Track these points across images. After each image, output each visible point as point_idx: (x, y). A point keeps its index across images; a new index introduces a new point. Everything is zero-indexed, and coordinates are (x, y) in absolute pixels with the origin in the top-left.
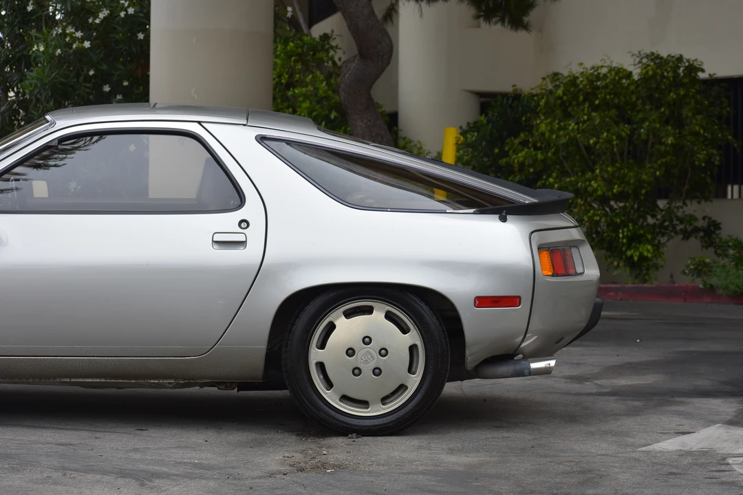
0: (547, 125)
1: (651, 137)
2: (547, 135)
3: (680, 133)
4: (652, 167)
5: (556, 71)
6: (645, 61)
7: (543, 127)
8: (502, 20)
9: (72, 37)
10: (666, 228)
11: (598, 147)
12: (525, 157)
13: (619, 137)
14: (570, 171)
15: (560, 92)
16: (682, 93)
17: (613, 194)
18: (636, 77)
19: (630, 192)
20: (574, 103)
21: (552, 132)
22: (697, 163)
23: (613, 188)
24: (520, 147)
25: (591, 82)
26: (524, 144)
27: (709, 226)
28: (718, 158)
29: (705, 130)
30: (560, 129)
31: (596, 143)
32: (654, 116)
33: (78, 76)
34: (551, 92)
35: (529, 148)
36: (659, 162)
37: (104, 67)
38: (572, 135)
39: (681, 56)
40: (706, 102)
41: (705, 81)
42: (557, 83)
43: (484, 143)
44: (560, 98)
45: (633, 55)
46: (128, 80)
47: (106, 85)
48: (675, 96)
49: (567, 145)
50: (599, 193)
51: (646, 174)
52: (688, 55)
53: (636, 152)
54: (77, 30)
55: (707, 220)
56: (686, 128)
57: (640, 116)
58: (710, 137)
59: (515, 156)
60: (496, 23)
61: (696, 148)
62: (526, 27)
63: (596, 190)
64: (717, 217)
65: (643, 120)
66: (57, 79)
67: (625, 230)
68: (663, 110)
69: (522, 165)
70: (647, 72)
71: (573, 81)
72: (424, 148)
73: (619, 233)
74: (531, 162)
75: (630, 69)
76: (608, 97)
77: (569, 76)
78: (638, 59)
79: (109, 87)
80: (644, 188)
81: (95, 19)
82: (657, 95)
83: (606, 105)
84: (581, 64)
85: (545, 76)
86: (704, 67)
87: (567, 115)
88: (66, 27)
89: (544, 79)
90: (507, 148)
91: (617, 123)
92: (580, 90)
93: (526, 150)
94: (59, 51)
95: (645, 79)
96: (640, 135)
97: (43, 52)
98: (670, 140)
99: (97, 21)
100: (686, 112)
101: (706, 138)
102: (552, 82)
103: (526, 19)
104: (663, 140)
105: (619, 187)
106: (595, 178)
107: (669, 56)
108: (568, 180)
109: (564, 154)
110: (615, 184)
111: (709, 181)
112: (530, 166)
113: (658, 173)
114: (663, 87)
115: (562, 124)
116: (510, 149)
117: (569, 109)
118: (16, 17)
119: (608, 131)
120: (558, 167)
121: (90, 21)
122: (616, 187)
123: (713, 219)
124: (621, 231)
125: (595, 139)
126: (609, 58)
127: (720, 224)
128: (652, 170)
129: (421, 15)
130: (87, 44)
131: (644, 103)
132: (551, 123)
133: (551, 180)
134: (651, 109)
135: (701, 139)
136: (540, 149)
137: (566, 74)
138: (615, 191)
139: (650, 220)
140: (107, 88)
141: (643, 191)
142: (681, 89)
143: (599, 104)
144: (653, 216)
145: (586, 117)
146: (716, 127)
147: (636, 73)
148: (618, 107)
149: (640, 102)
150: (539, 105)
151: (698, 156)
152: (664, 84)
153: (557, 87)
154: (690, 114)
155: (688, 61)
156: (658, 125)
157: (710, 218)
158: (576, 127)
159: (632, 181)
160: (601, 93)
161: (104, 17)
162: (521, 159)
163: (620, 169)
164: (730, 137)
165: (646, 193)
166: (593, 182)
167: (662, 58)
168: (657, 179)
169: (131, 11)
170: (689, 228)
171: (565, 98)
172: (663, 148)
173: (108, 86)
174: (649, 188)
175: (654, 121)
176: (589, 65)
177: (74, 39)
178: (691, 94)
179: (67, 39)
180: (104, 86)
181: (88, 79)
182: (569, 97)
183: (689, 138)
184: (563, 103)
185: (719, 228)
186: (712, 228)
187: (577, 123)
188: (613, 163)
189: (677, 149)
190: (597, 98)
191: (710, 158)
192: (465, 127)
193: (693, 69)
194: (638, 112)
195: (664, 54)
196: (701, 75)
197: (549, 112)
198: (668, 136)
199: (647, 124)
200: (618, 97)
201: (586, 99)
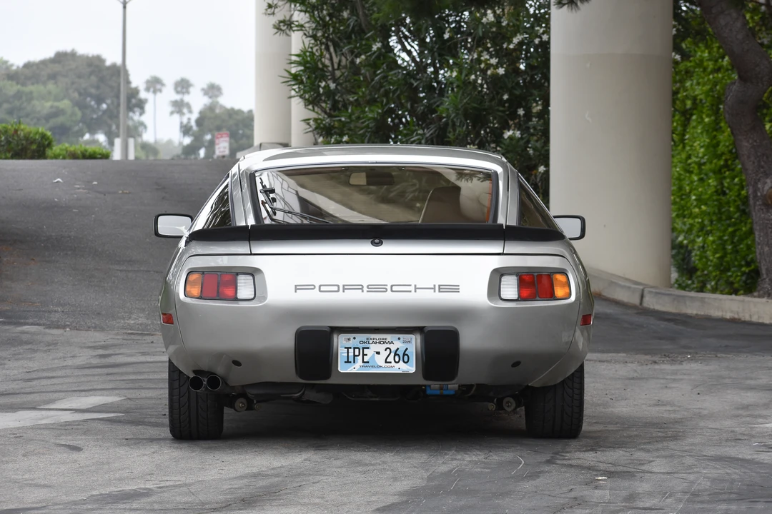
9: (486, 64)
33: (492, 99)
37: (518, 91)
47: (520, 108)
54: (492, 57)
66: (469, 104)
79: (524, 110)
81: (509, 44)
88: (482, 52)
94: (473, 77)
97: (456, 78)
99: (511, 46)
121: (505, 46)
130: (501, 71)
140: (521, 112)
161: (518, 43)
169: (545, 37)
173: (522, 109)
177: (489, 66)
179: (482, 66)
180: (519, 110)
181: (502, 102)
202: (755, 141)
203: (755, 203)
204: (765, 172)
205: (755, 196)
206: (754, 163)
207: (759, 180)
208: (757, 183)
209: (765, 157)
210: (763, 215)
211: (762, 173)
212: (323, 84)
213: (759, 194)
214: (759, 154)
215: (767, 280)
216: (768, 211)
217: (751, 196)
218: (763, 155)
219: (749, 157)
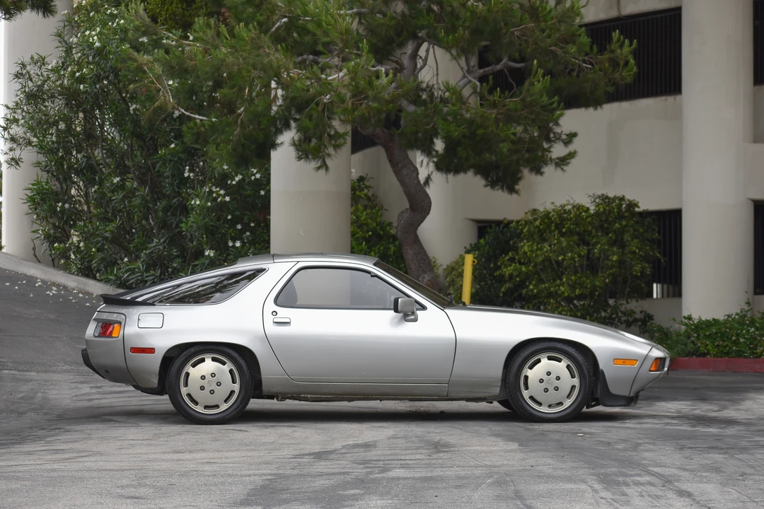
0: (528, 246)
1: (602, 255)
2: (529, 254)
3: (622, 252)
4: (603, 276)
5: (535, 208)
6: (597, 200)
7: (526, 248)
8: (502, 188)
9: (217, 194)
10: (614, 319)
11: (565, 263)
12: (515, 270)
13: (579, 256)
14: (545, 279)
15: (537, 223)
16: (624, 223)
17: (576, 296)
18: (592, 212)
19: (588, 293)
20: (548, 231)
21: (532, 251)
22: (634, 273)
23: (575, 292)
24: (509, 263)
25: (560, 216)
26: (512, 260)
27: (645, 317)
28: (649, 270)
29: (640, 250)
30: (537, 249)
31: (563, 260)
32: (604, 240)
33: (218, 219)
34: (531, 223)
35: (515, 263)
36: (608, 273)
37: (238, 213)
38: (546, 254)
39: (624, 196)
40: (641, 230)
41: (641, 214)
42: (536, 216)
43: (483, 260)
44: (537, 227)
45: (589, 196)
46: (254, 222)
47: (239, 224)
48: (619, 226)
49: (543, 261)
50: (566, 294)
51: (599, 281)
52: (628, 197)
53: (592, 266)
54: (220, 190)
55: (643, 313)
56: (627, 248)
57: (594, 240)
58: (643, 254)
59: (505, 270)
60: (498, 190)
61: (633, 263)
62: (517, 192)
63: (563, 293)
64: (650, 312)
65: (597, 243)
66: (208, 223)
68: (610, 235)
69: (511, 276)
70: (599, 209)
71: (547, 215)
72: (437, 262)
74: (517, 273)
75: (587, 205)
76: (572, 227)
77: (544, 211)
78: (593, 199)
80: (597, 291)
81: (232, 181)
82: (606, 225)
83: (570, 233)
84: (553, 203)
85: (526, 211)
86: (640, 205)
87: (543, 240)
88: (212, 187)
89: (526, 213)
90: (499, 264)
91: (578, 245)
92: (552, 222)
93: (513, 265)
94: (209, 204)
95: (597, 214)
96: (594, 254)
97: (198, 205)
98: (615, 258)
99: (234, 183)
100: (627, 237)
101: (641, 256)
102: (532, 216)
103: (517, 187)
104: (610, 258)
105: (579, 290)
106: (563, 284)
107: (615, 196)
108: (543, 286)
109: (541, 267)
110: (577, 288)
111: (643, 285)
112: (517, 276)
113: (607, 280)
114: (611, 219)
115: (539, 246)
116: (502, 264)
117: (544, 235)
118: (175, 181)
119: (572, 251)
120: (536, 276)
121: (229, 182)
122: (577, 290)
123: (648, 312)
125: (562, 257)
127: (652, 316)
128: (603, 278)
129: (447, 182)
130: (227, 199)
131: (597, 231)
132: (531, 245)
133: (531, 287)
134: (602, 235)
135: (637, 256)
136: (524, 264)
137: (542, 210)
138: (577, 293)
139: (603, 314)
140: (239, 227)
141: (597, 293)
142: (623, 220)
143: (565, 233)
144: (605, 311)
145: (556, 241)
146: (648, 248)
147: (592, 209)
148: (578, 234)
149: (594, 231)
150: (522, 232)
151: (636, 268)
152: (611, 217)
153: (536, 219)
154: (629, 239)
155: (628, 200)
156: (607, 247)
157: (645, 312)
158: (549, 248)
159: (589, 286)
160: (567, 224)
161: (238, 180)
162: (510, 272)
163: (580, 278)
164: (658, 255)
165: (599, 295)
166: (561, 287)
167: (609, 198)
168: (606, 285)
169: (258, 176)
170: (631, 319)
171: (541, 227)
172: (610, 263)
174: (601, 291)
175: (604, 244)
176: (558, 203)
177: (219, 195)
178: (630, 224)
179: (214, 195)
181: (226, 221)
182: (544, 226)
183: (629, 255)
184: (540, 230)
185: (653, 319)
186: (647, 319)
187: (550, 246)
188: (575, 274)
189: (621, 263)
190: (564, 227)
191: (643, 270)
192: (468, 247)
193: (632, 205)
194: (594, 236)
195: (611, 195)
196: (637, 209)
197: (530, 237)
198: (614, 254)
199: (599, 246)
200: (579, 227)
201: (556, 228)
204: (424, 270)
206: (416, 264)
211: (422, 271)
212: (60, 204)
214: (419, 259)
218: (422, 259)
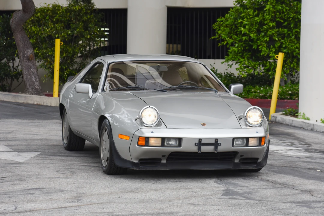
0: (34, 28)
15: (39, 14)
16: (89, 17)
17: (63, 57)
19: (71, 56)
20: (44, 20)
21: (38, 32)
23: (63, 55)
31: (58, 37)
32: (81, 26)
44: (38, 17)
48: (86, 18)
57: (74, 26)
65: (75, 29)
67: (67, 71)
68: (81, 23)
70: (76, 9)
71: (43, 10)
73: (64, 73)
76: (59, 18)
78: (69, 2)
84: (45, 3)
92: (47, 15)
96: (74, 34)
105: (66, 54)
109: (39, 40)
110: (64, 53)
114: (82, 14)
117: (41, 22)
120: (37, 45)
122: (64, 54)
124: (65, 72)
126: (58, 2)
137: (40, 7)
143: (55, 21)
148: (64, 22)
152: (82, 13)
153: (36, 13)
154: (93, 26)
156: (83, 30)
159: (71, 52)
160: (56, 16)
171: (40, 17)
175: (81, 29)
178: (92, 17)
182: (42, 17)
184: (39, 19)
190: (54, 18)
199: (78, 30)
200: (63, 18)
201: (49, 18)
202: (22, 35)
203: (23, 59)
204: (27, 47)
205: (24, 56)
206: (22, 43)
207: (25, 50)
208: (24, 52)
209: (27, 42)
210: (27, 64)
211: (26, 47)
213: (25, 56)
214: (24, 40)
215: (30, 88)
216: (29, 62)
217: (22, 56)
218: (26, 40)
219: (20, 41)
